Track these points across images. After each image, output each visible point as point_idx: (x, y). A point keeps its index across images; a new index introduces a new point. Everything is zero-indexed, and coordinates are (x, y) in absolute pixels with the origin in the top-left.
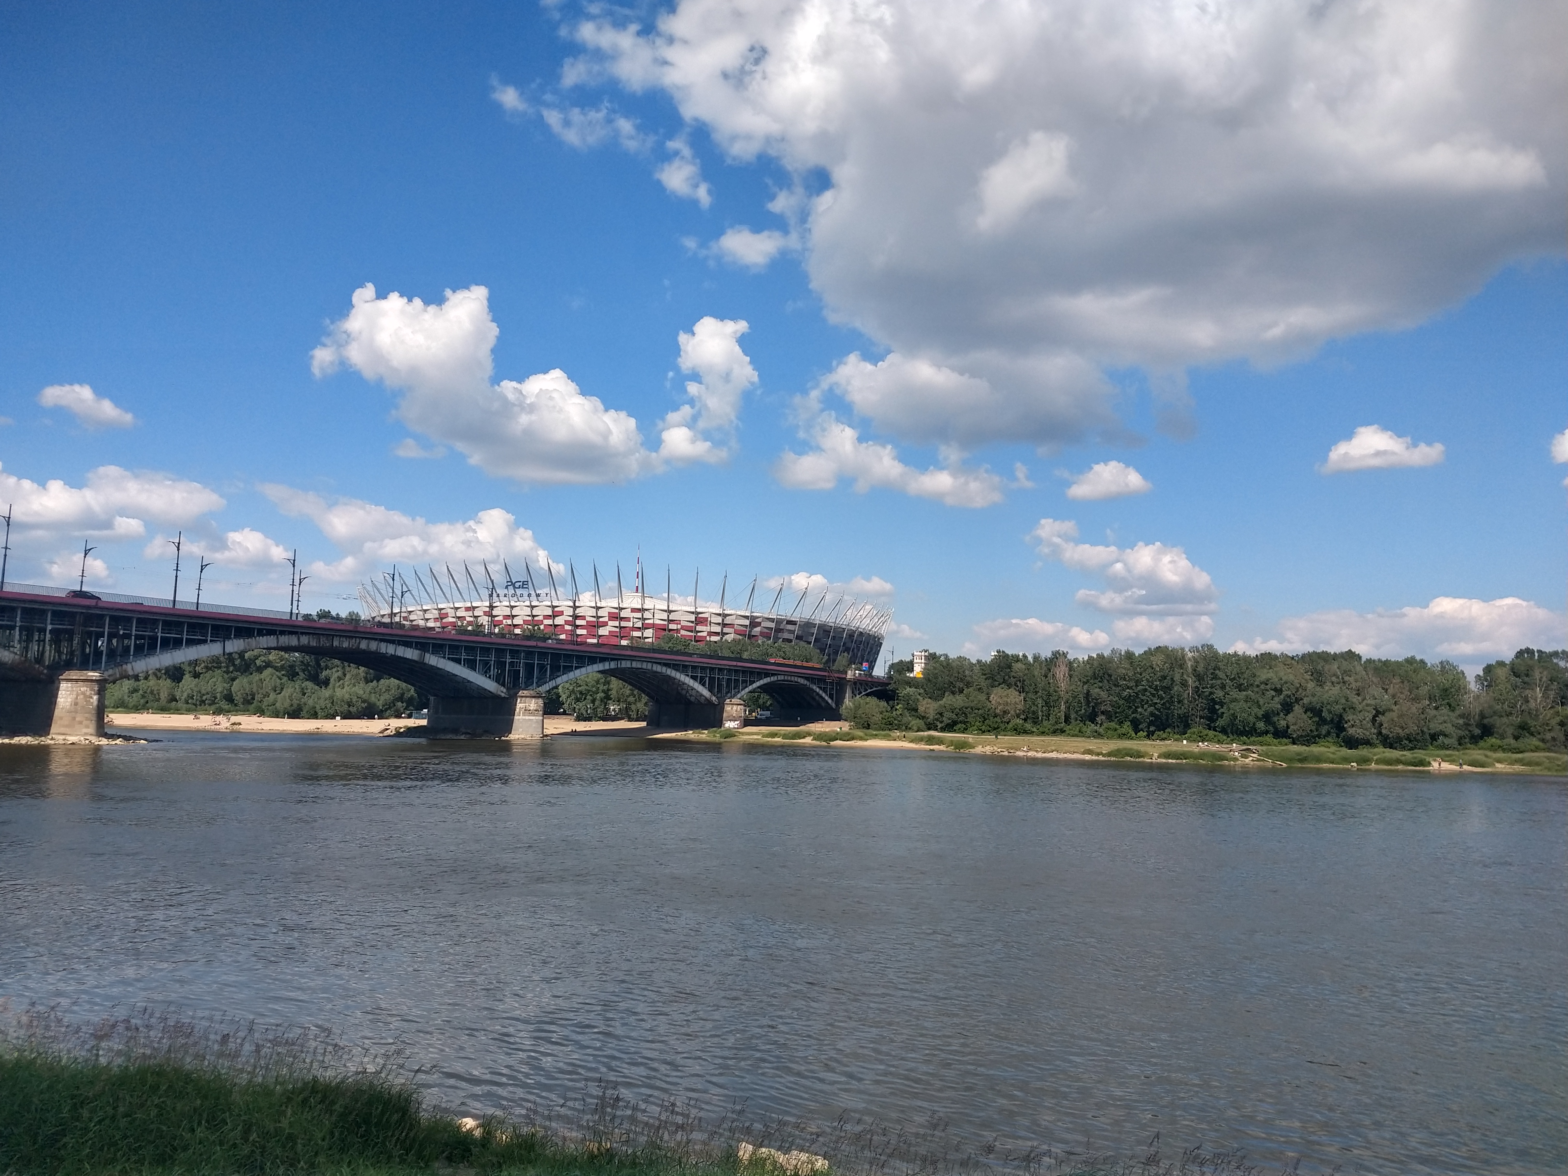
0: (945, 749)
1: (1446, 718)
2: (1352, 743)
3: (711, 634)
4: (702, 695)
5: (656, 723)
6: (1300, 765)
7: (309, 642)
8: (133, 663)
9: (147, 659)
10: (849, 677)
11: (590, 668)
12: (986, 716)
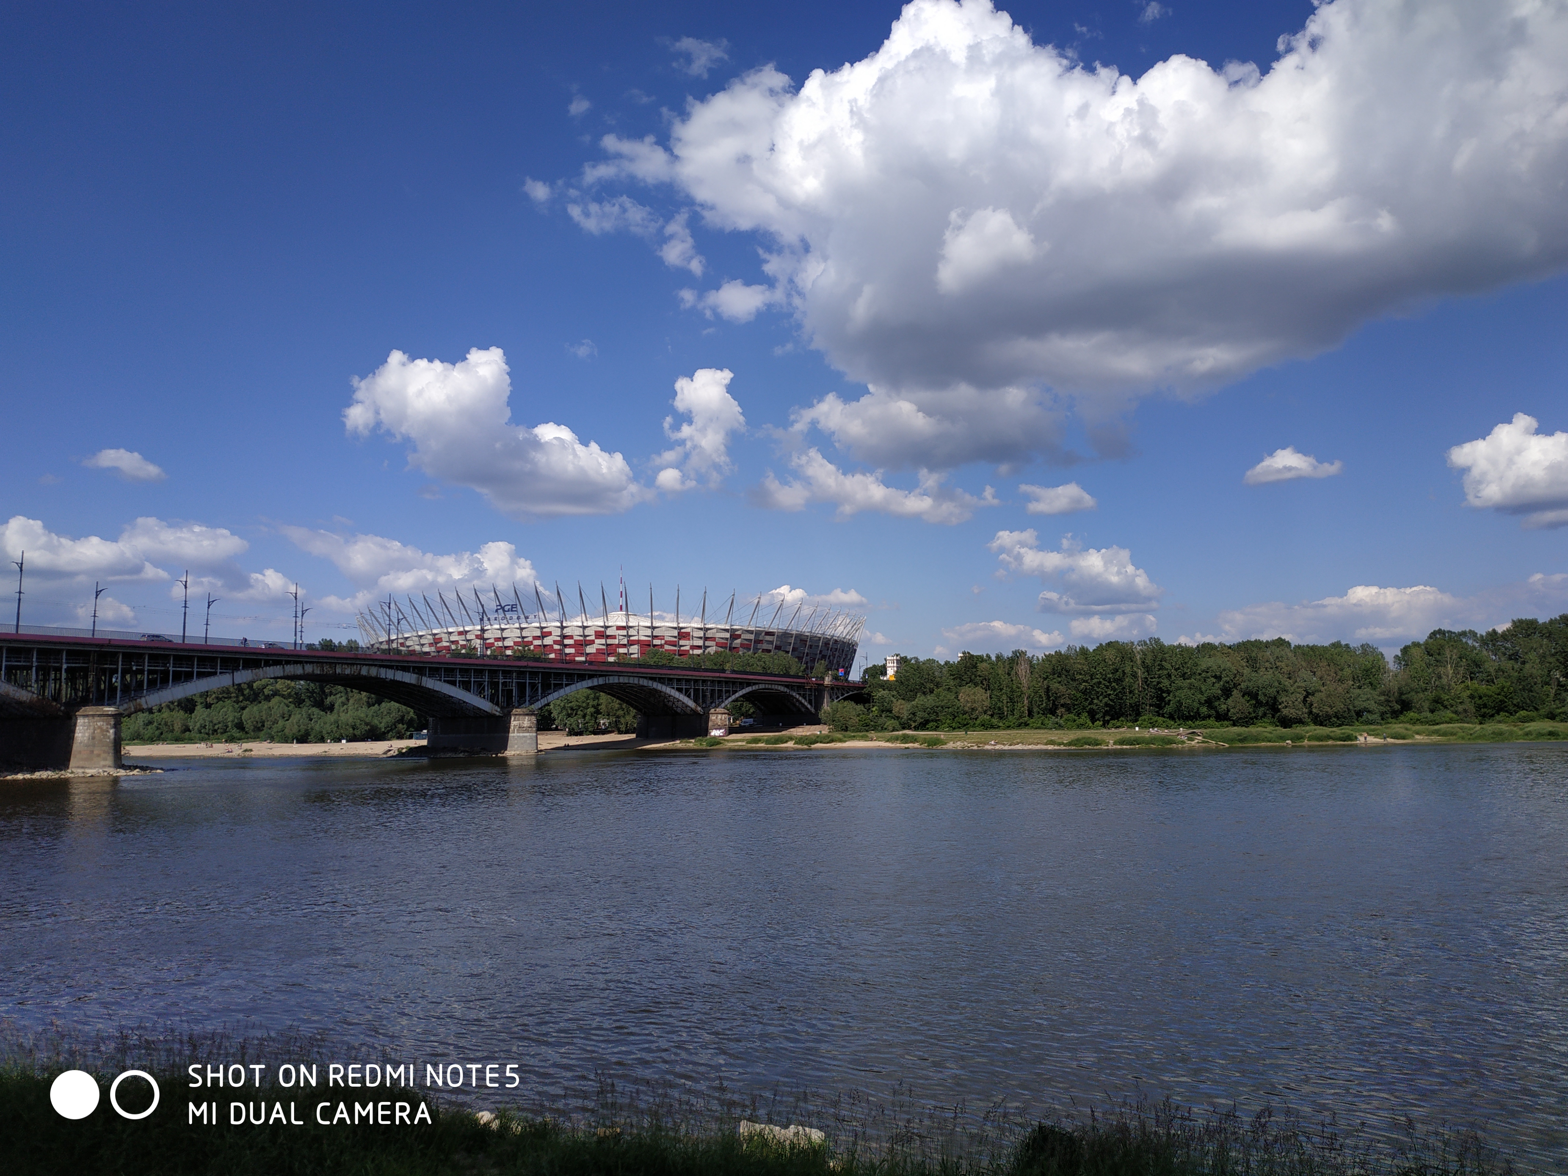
0: (919, 746)
1: (1369, 696)
2: (1286, 723)
3: (693, 647)
4: (687, 706)
5: (645, 734)
6: (1241, 745)
7: (313, 671)
8: (147, 697)
9: (160, 693)
10: (826, 683)
11: (579, 684)
12: (956, 714)
